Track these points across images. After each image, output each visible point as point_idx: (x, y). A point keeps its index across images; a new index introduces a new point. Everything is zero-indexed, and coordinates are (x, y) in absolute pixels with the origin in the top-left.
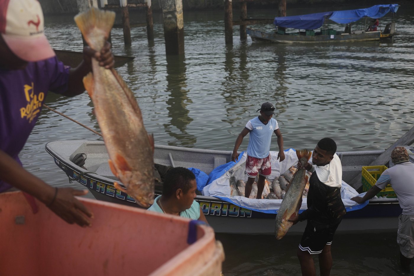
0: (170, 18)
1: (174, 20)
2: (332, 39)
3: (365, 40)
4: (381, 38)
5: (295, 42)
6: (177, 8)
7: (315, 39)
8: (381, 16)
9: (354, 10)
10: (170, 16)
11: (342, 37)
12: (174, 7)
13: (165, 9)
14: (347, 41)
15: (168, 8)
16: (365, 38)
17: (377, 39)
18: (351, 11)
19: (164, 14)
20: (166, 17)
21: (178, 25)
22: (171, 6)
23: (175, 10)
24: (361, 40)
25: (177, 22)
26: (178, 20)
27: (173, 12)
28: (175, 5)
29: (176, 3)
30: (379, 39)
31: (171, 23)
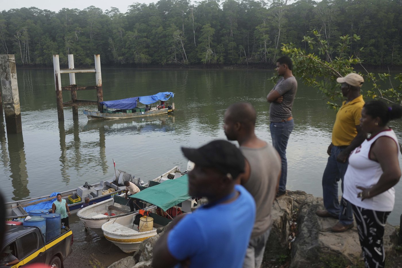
0: (9, 108)
1: (12, 109)
2: (143, 114)
3: (160, 113)
4: (168, 112)
5: (120, 117)
6: (14, 101)
7: (133, 115)
8: (167, 100)
9: (150, 96)
10: (9, 106)
11: (148, 113)
12: (12, 100)
13: (5, 101)
14: (151, 115)
15: (8, 101)
16: (160, 112)
17: (166, 113)
18: (148, 96)
19: (5, 105)
20: (6, 107)
21: (16, 112)
22: (10, 100)
23: (13, 103)
24: (158, 114)
25: (15, 110)
26: (15, 109)
27: (12, 104)
28: (13, 99)
29: (13, 98)
30: (167, 113)
31: (10, 111)
